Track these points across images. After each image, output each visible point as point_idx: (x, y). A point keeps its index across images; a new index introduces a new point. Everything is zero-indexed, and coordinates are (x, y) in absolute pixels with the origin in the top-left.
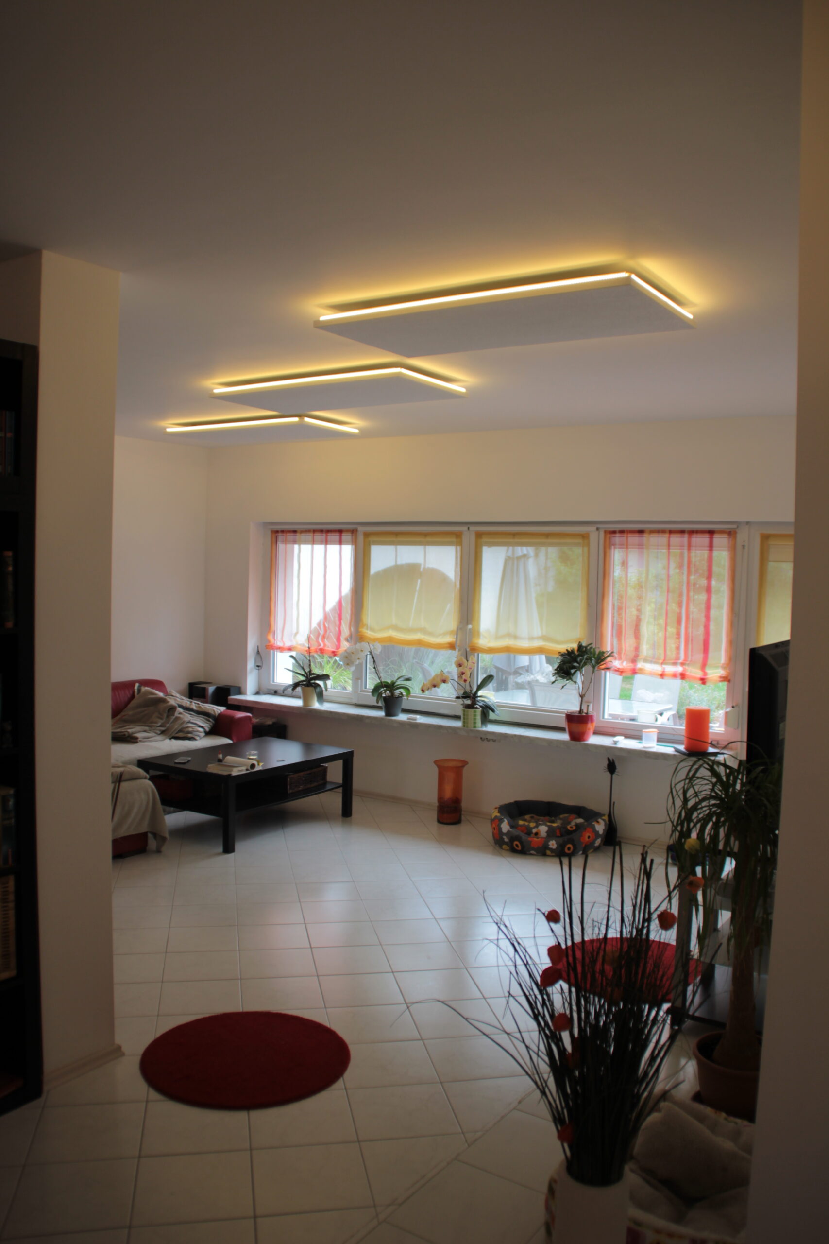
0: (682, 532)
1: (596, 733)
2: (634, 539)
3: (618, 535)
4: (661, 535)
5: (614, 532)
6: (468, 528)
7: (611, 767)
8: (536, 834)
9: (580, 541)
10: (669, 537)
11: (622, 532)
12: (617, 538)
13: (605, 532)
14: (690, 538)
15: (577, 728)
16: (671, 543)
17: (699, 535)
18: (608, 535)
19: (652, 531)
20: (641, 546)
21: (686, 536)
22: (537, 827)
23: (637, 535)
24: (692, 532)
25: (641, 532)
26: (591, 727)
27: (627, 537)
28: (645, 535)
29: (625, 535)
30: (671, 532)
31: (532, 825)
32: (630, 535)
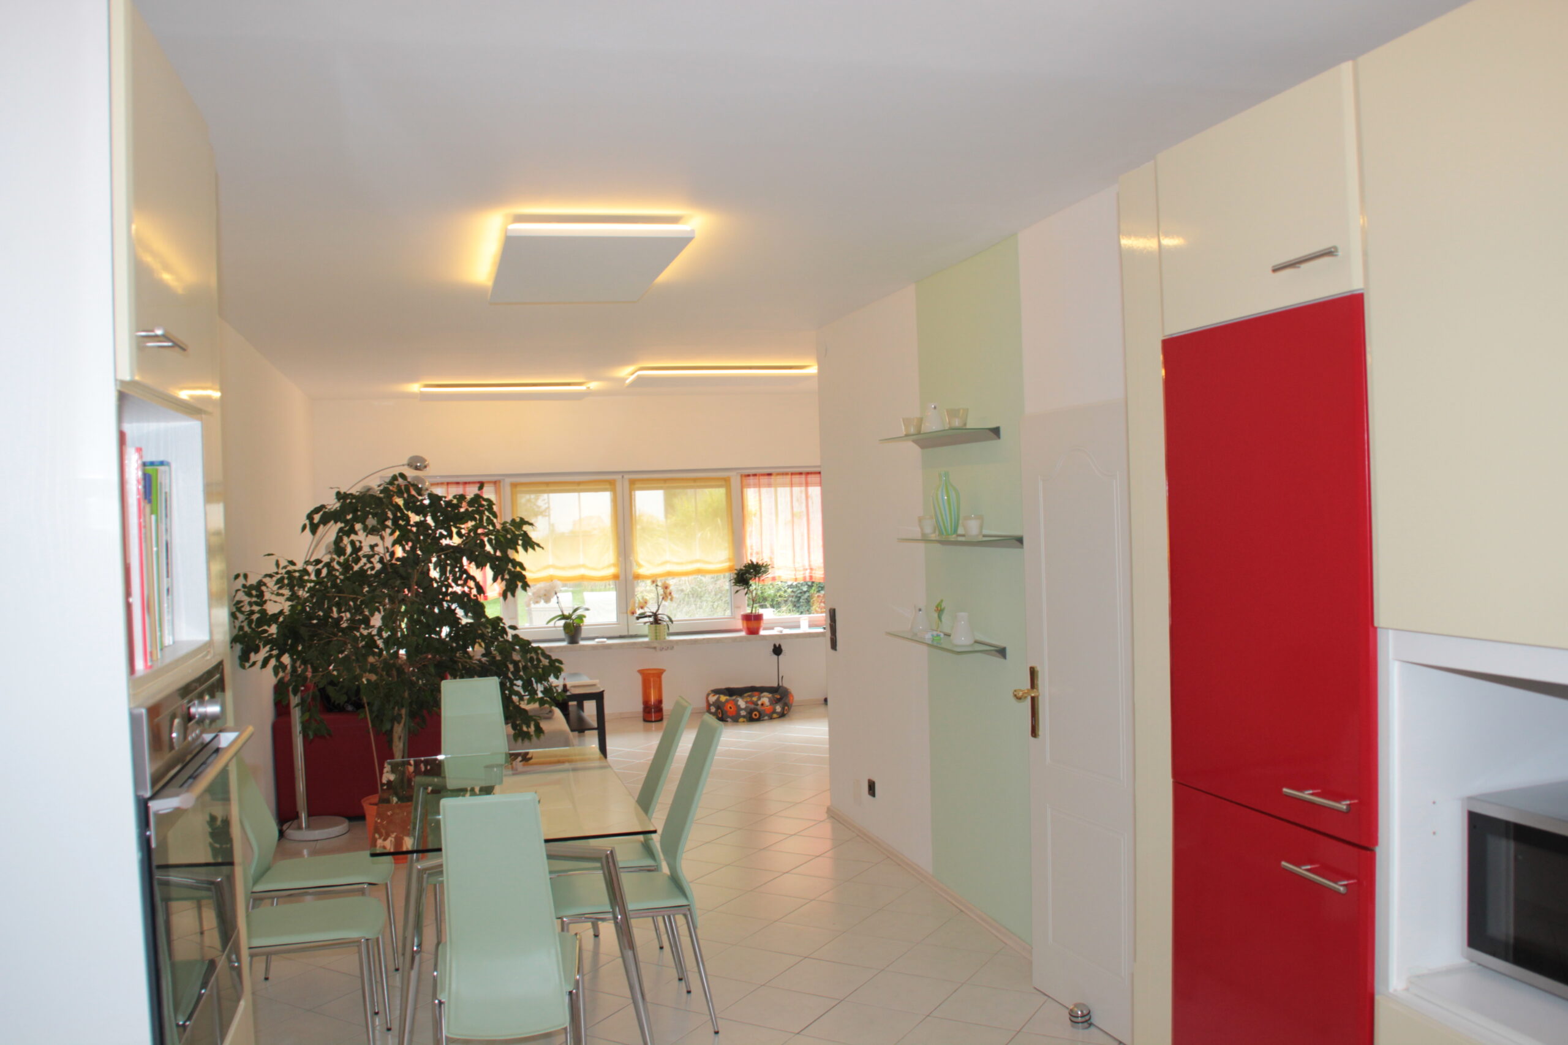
0: (801, 474)
1: (765, 629)
2: (764, 480)
3: (751, 478)
4: (784, 477)
5: (749, 476)
6: (623, 477)
7: (777, 650)
8: (762, 705)
9: (723, 483)
10: (791, 478)
11: (755, 475)
12: (751, 480)
13: (742, 476)
14: (806, 478)
15: (753, 624)
16: (793, 482)
17: (813, 476)
18: (744, 478)
19: (778, 474)
20: (769, 485)
21: (803, 476)
22: (759, 699)
23: (766, 477)
24: (808, 474)
25: (770, 475)
26: (763, 624)
27: (759, 479)
28: (773, 477)
29: (757, 477)
30: (792, 474)
31: (755, 699)
32: (761, 477)
